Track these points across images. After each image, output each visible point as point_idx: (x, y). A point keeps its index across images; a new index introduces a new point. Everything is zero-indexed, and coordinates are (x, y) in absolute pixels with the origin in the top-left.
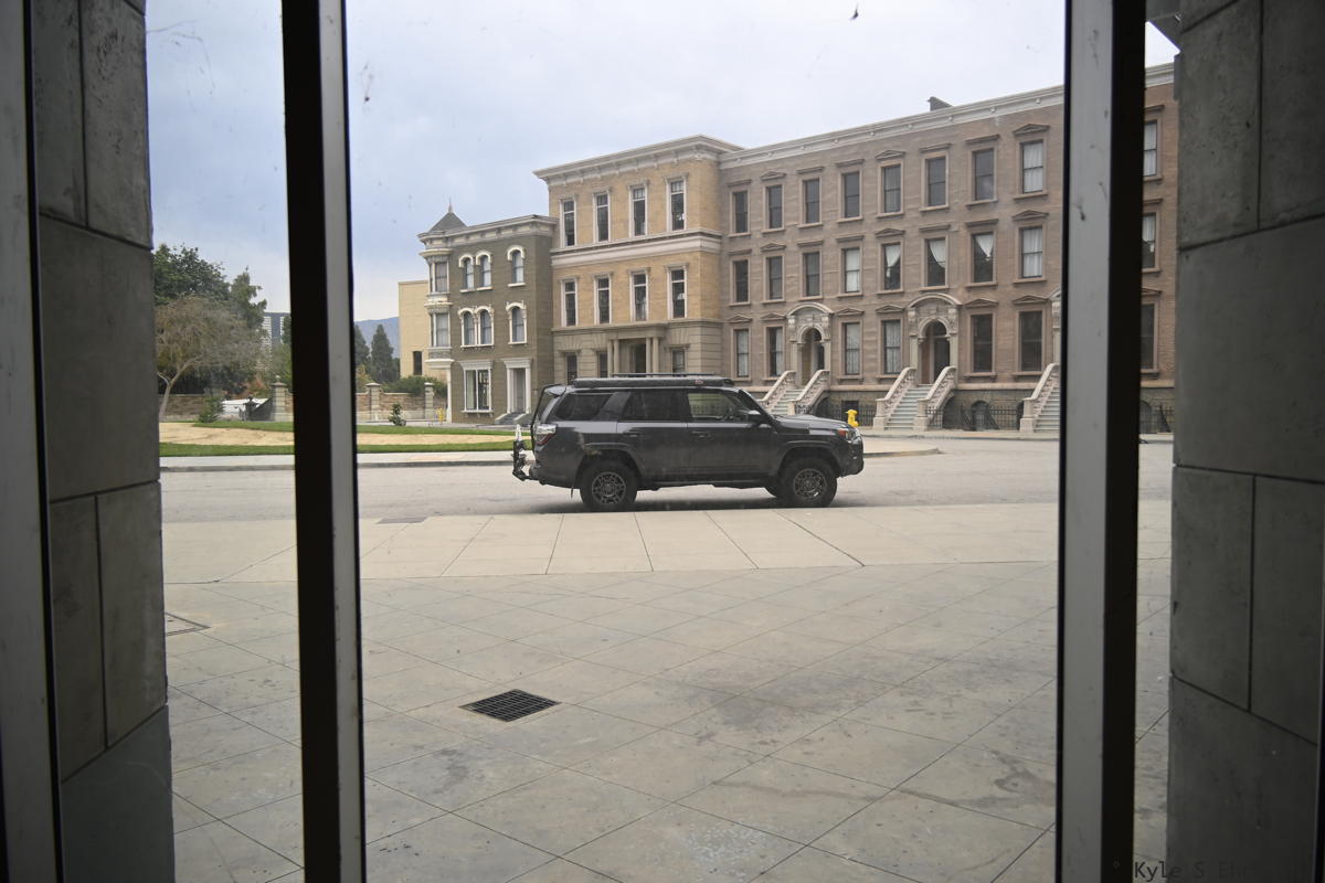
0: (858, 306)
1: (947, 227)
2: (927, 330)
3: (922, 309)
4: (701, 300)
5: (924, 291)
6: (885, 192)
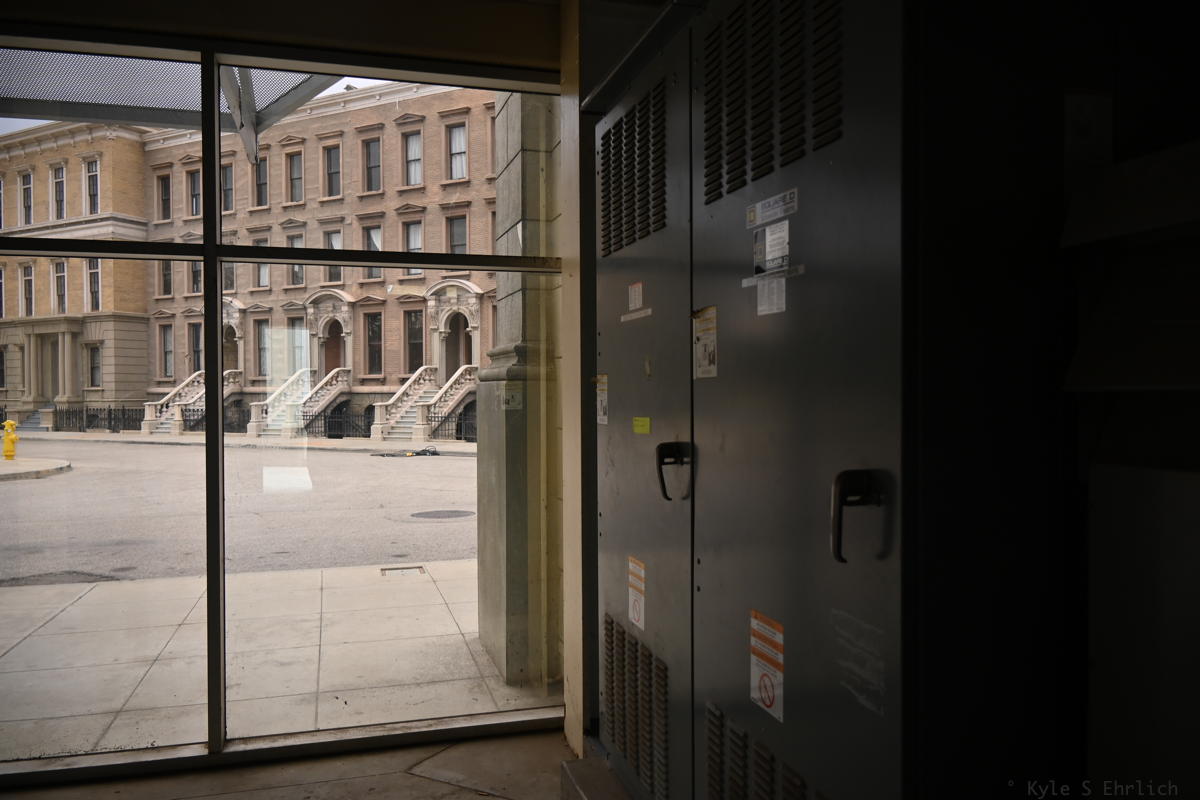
0: (265, 302)
1: (342, 219)
2: (330, 327)
3: (321, 305)
4: (115, 291)
5: (323, 287)
6: (292, 180)
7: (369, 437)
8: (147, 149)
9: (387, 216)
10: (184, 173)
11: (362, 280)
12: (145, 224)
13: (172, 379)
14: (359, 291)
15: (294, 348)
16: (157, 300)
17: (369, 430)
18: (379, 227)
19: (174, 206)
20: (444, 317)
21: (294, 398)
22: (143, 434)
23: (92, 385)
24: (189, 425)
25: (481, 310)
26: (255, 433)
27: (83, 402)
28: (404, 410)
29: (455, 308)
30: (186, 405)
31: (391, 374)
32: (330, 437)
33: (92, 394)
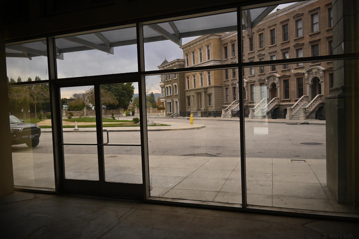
0: (253, 79)
1: (276, 51)
2: (272, 85)
3: (269, 79)
4: (214, 80)
5: (270, 73)
6: (260, 42)
7: (285, 118)
8: (221, 40)
9: (291, 48)
10: (231, 45)
11: (282, 70)
12: (221, 61)
13: (228, 103)
14: (282, 73)
15: (262, 92)
16: (224, 81)
17: (285, 117)
18: (288, 52)
19: (228, 55)
20: (311, 79)
21: (262, 107)
22: (222, 118)
23: (210, 105)
24: (234, 115)
25: (325, 75)
26: (251, 117)
27: (208, 109)
28: (297, 110)
29: (315, 76)
30: (232, 110)
31: (292, 99)
32: (273, 118)
33: (209, 107)
